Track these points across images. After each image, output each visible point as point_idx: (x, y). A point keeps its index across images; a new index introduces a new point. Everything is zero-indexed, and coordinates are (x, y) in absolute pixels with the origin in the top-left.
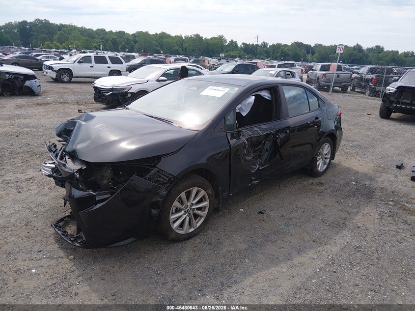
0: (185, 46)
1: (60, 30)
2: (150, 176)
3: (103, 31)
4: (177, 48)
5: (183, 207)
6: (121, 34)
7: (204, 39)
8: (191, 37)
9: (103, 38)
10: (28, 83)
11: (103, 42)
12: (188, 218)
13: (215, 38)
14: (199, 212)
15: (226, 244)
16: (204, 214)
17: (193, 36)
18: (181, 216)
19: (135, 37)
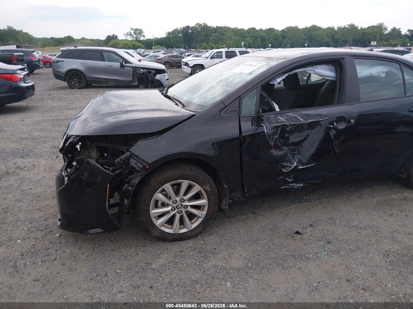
0: (337, 36)
1: (215, 32)
2: (121, 160)
3: (253, 29)
4: (327, 39)
5: (170, 202)
6: (271, 31)
7: (359, 28)
8: (345, 28)
9: (253, 36)
10: (158, 77)
11: (252, 40)
12: (178, 216)
13: (373, 27)
14: (194, 211)
15: (220, 256)
16: (202, 214)
17: (347, 26)
18: (168, 212)
19: (284, 32)
